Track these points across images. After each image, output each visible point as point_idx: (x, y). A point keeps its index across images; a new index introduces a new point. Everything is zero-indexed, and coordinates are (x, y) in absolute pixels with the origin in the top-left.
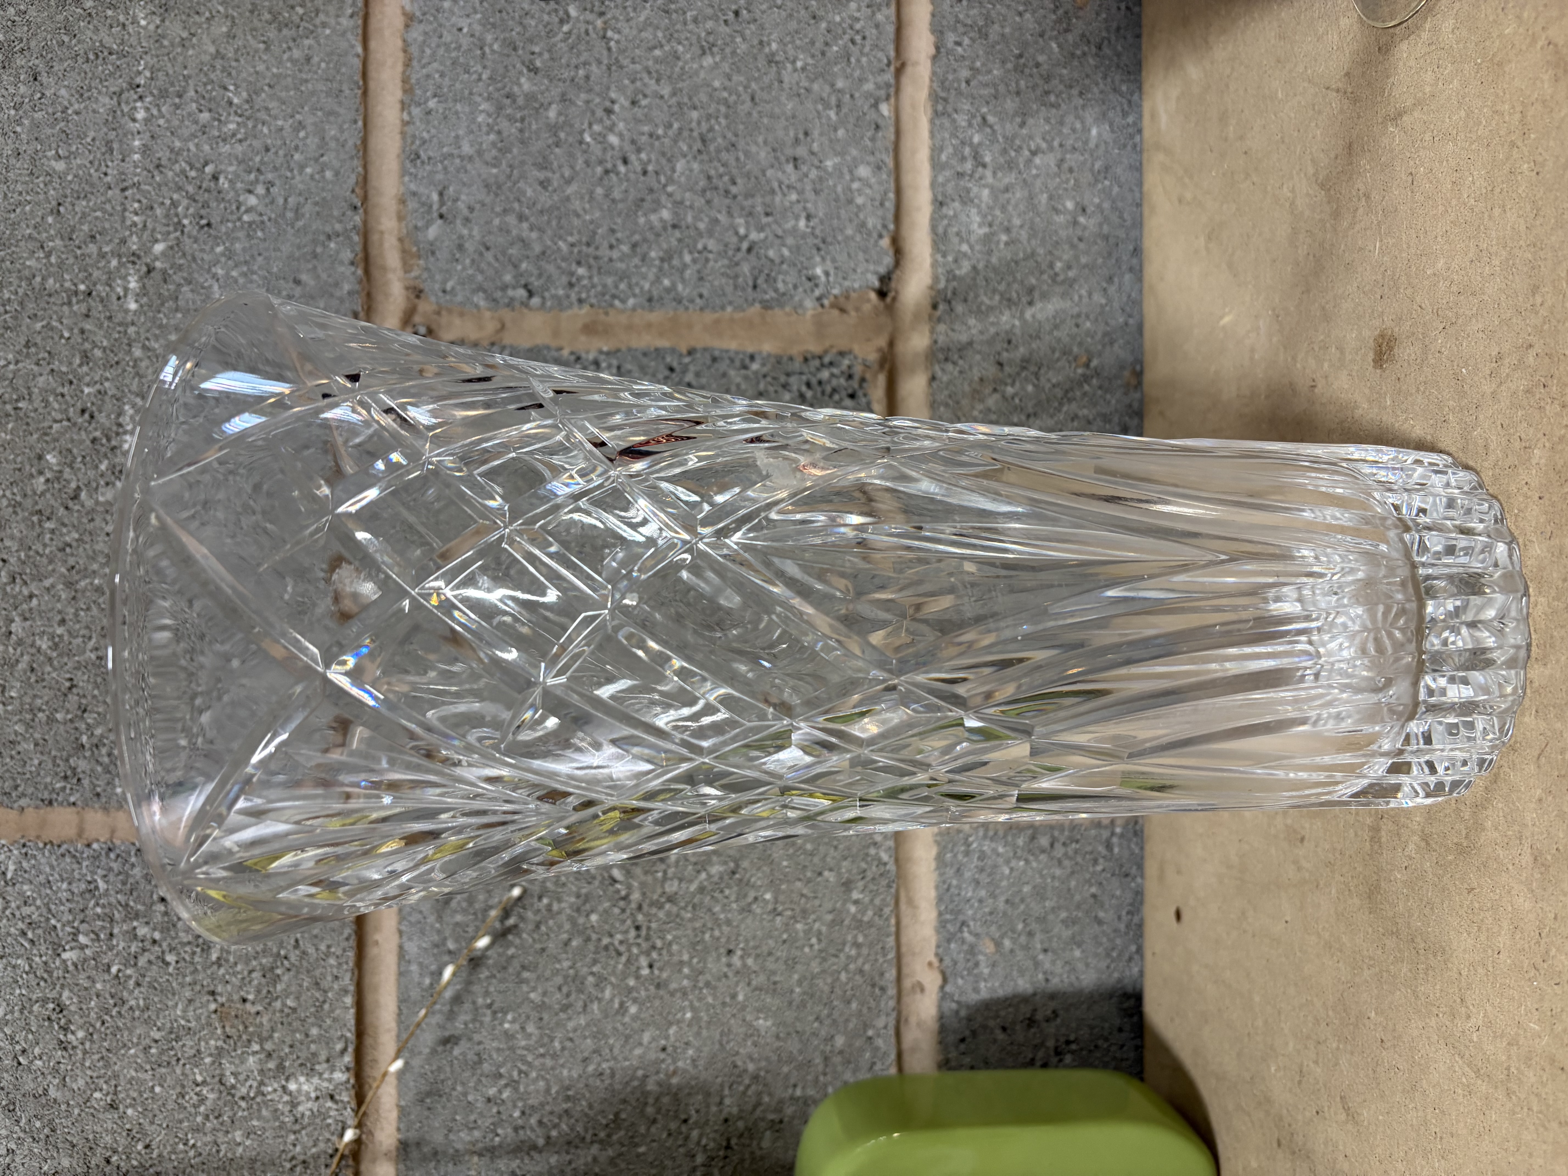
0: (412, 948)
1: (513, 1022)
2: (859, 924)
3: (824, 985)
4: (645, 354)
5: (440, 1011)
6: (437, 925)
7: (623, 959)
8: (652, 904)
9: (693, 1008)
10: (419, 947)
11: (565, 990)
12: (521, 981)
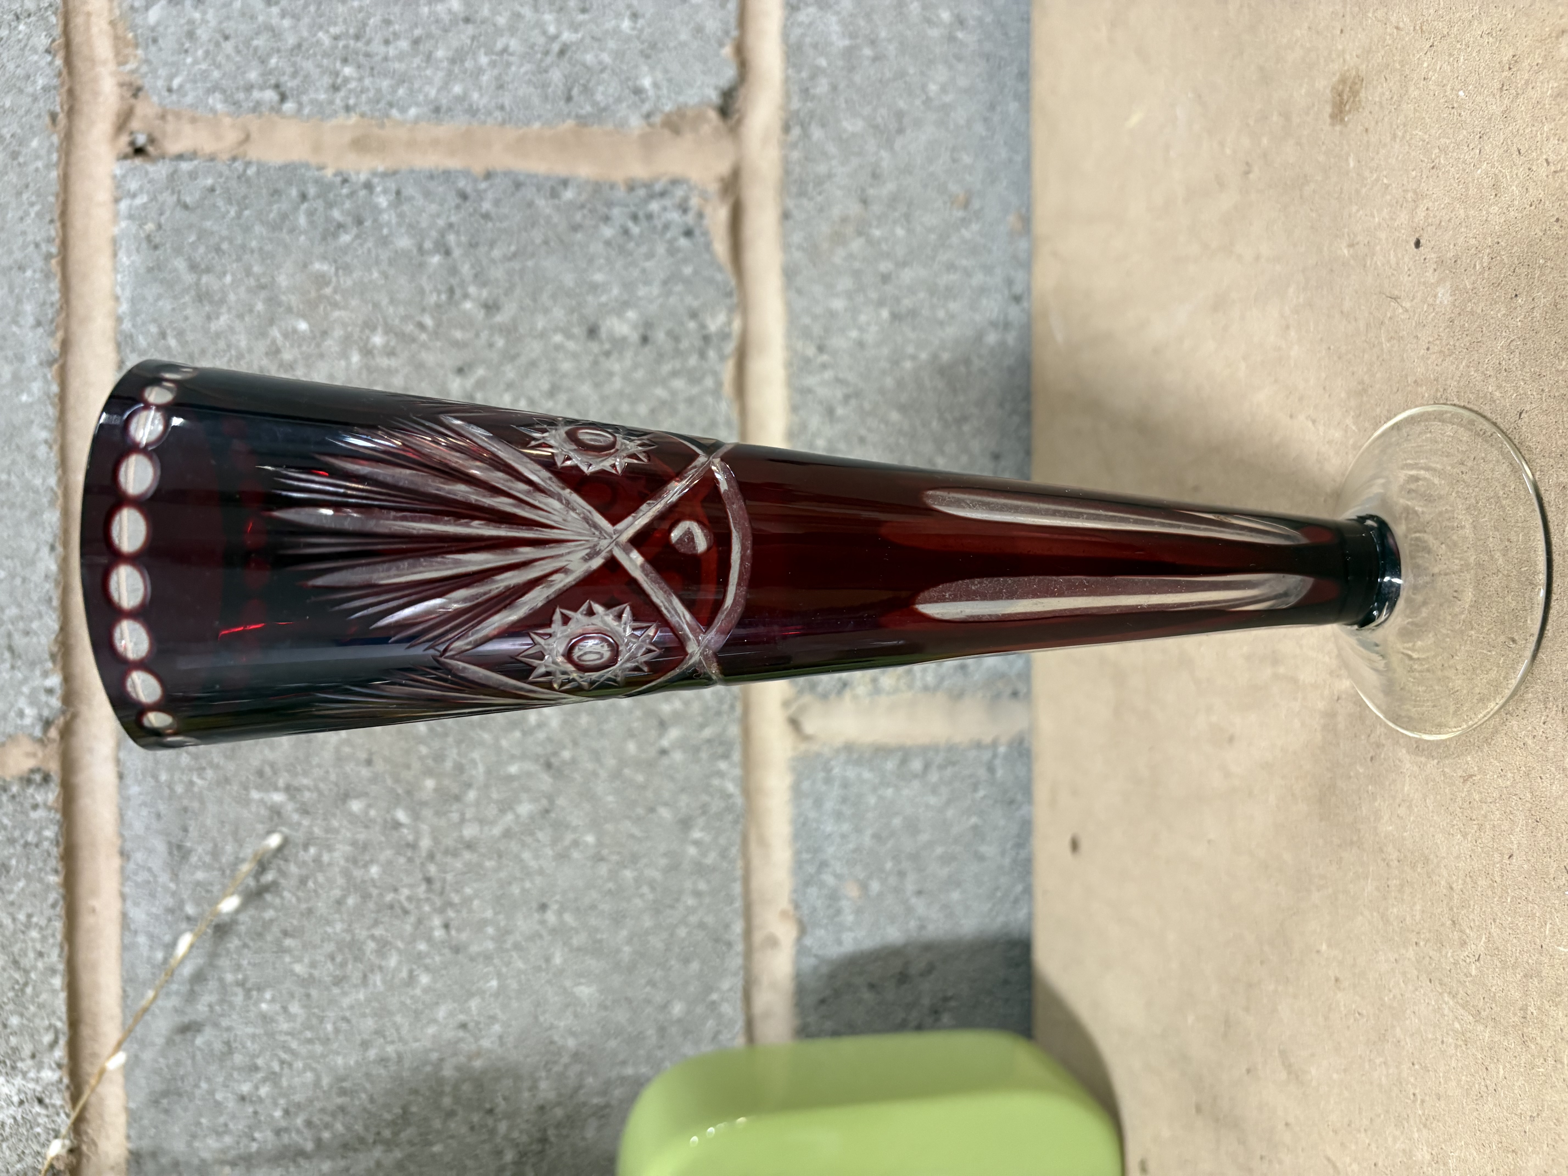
0: (138, 915)
1: (273, 1000)
2: (700, 869)
3: (656, 942)
4: (431, 177)
5: (177, 993)
6: (172, 886)
7: (412, 919)
8: (447, 852)
9: (499, 975)
10: (149, 914)
11: (339, 959)
12: (282, 950)
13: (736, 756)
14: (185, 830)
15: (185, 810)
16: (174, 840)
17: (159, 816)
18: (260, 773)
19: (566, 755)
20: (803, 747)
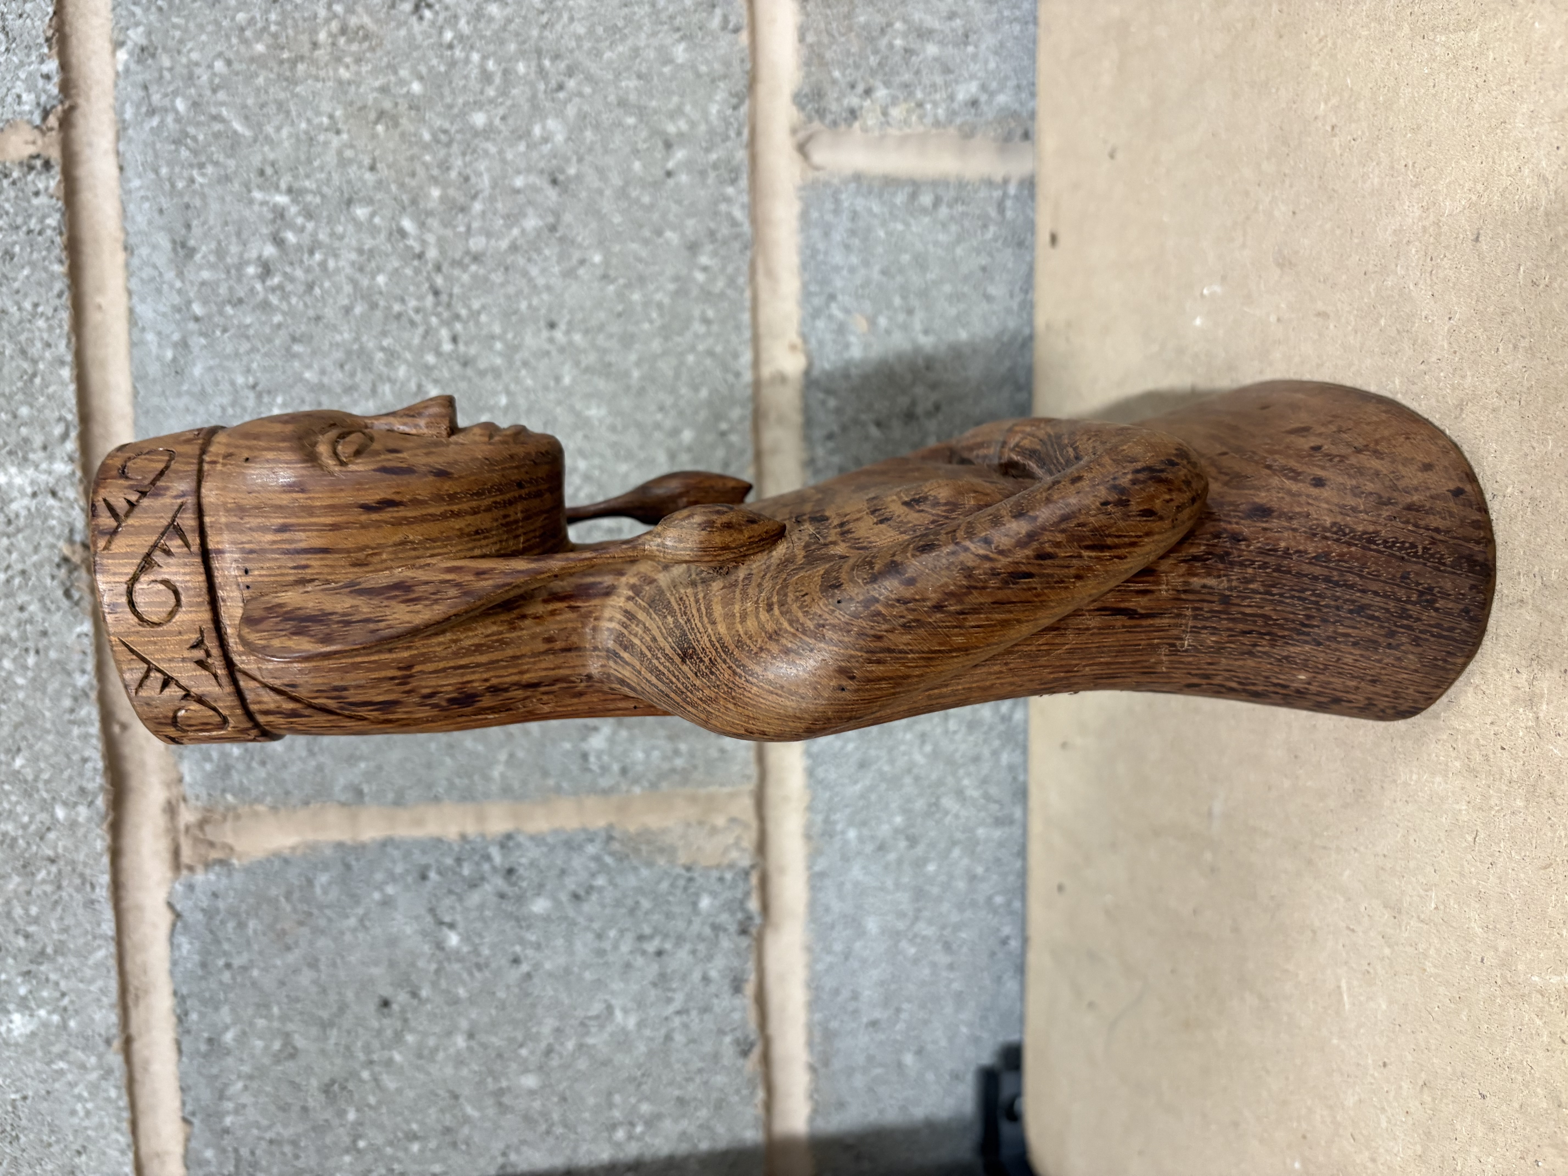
0: (145, 311)
2: (707, 295)
3: (666, 367)
5: (188, 392)
6: (178, 284)
7: (421, 330)
8: (453, 264)
9: (508, 393)
10: (155, 311)
11: (347, 367)
12: (291, 355)
13: (744, 182)
14: (188, 227)
15: (187, 206)
16: (178, 239)
17: (161, 211)
18: (262, 173)
19: (572, 171)
20: (811, 175)
